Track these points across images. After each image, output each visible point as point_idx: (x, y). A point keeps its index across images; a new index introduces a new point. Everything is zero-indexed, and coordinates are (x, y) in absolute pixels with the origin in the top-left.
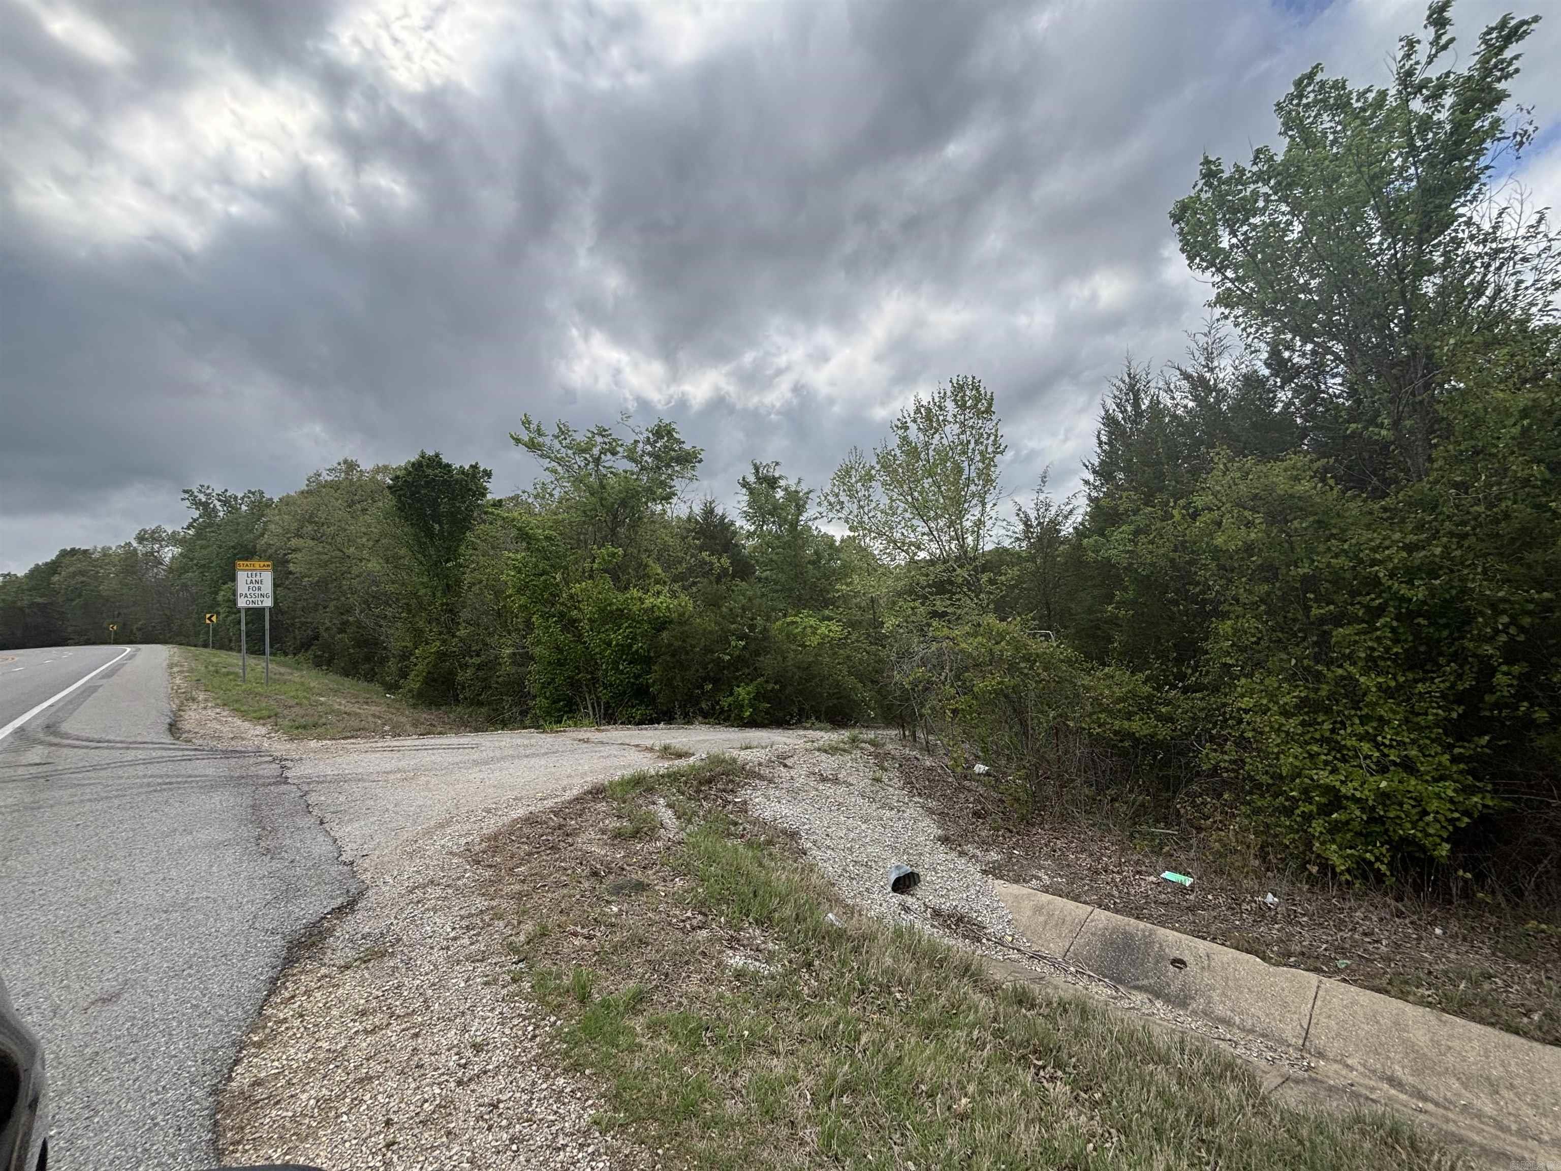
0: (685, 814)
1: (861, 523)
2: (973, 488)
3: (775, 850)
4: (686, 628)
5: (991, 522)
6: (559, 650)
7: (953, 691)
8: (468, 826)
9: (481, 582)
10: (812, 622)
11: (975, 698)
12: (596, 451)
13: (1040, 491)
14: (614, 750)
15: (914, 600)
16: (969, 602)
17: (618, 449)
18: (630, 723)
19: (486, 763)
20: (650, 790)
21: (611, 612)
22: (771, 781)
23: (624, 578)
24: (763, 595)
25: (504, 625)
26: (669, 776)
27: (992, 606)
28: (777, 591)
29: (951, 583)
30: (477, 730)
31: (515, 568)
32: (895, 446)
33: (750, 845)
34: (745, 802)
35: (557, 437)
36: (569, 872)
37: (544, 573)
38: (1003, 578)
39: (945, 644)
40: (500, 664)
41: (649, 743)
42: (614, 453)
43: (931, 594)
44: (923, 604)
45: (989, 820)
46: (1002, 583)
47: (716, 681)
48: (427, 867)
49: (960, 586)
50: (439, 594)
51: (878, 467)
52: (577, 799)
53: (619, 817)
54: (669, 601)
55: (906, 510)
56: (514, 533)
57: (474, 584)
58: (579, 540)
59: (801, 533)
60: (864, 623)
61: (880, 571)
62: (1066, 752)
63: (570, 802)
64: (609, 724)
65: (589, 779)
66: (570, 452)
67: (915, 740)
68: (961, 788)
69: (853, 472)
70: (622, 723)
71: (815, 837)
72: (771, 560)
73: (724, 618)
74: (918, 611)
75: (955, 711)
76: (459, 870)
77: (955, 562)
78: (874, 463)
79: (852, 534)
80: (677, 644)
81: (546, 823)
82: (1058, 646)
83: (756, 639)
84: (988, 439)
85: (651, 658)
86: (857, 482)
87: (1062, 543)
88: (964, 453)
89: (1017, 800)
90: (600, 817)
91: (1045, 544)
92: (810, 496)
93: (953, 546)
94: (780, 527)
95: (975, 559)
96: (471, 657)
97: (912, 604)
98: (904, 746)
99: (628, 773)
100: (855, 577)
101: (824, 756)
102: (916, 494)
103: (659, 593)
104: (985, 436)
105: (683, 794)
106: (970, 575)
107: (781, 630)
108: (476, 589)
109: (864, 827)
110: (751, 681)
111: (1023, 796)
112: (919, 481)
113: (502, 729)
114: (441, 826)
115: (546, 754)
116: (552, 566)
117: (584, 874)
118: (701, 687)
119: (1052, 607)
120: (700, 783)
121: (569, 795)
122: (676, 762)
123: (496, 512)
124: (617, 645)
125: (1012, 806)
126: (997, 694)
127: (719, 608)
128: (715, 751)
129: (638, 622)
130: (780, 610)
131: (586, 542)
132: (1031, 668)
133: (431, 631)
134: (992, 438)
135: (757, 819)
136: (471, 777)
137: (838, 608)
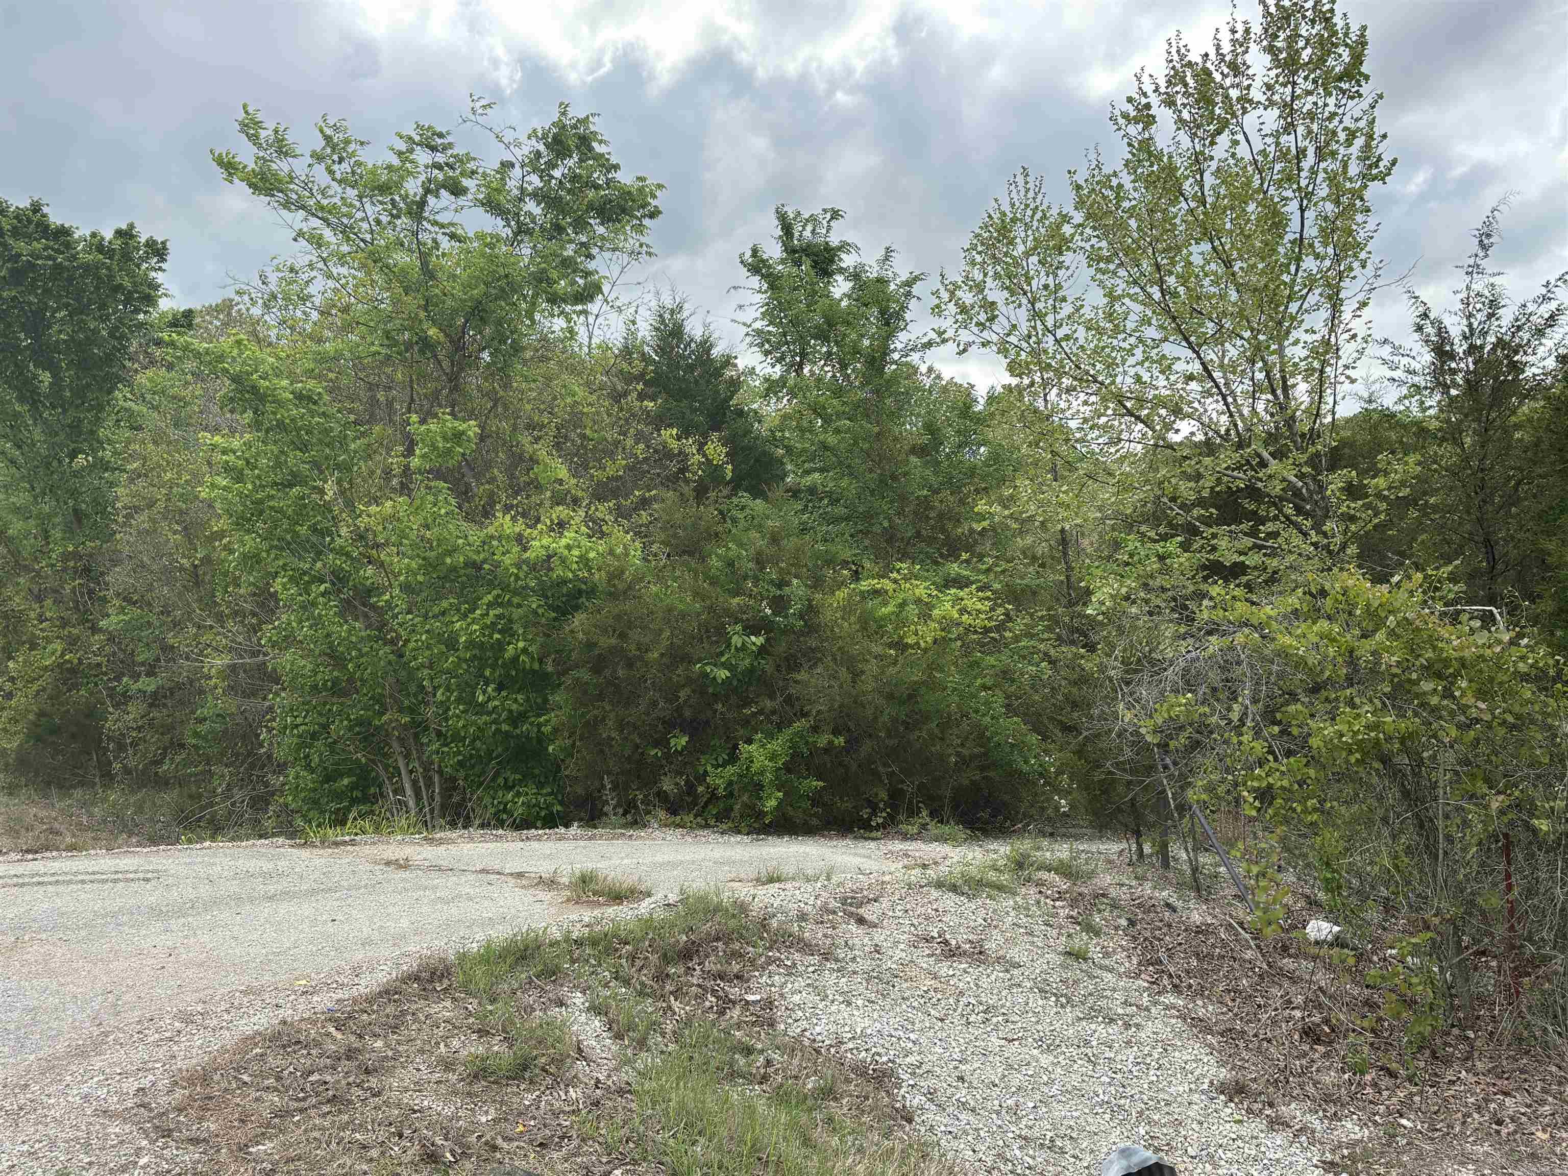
0: (631, 1027)
1: (1035, 353)
2: (1309, 264)
3: (840, 1110)
4: (628, 606)
5: (1353, 345)
6: (335, 658)
7: (1259, 747)
8: (141, 1054)
9: (151, 504)
10: (921, 590)
11: (1312, 760)
12: (413, 187)
13: (1474, 270)
14: (467, 885)
15: (1164, 538)
16: (1297, 540)
17: (466, 182)
18: (501, 824)
19: (181, 913)
20: (551, 973)
21: (454, 569)
22: (827, 956)
23: (480, 490)
24: (804, 530)
25: (210, 604)
26: (594, 943)
27: (1352, 550)
28: (836, 520)
29: (1252, 492)
30: (154, 841)
31: (227, 469)
32: (1119, 166)
33: (781, 1097)
34: (769, 1004)
35: (318, 157)
36: (374, 1153)
37: (296, 479)
38: (1381, 482)
39: (1240, 638)
40: (201, 692)
41: (545, 868)
42: (457, 190)
43: (1208, 521)
44: (1185, 547)
45: (1341, 1046)
46: (1379, 496)
47: (694, 728)
48: (53, 1144)
49: (1277, 502)
50: (57, 534)
51: (1078, 218)
52: (388, 993)
53: (482, 1033)
54: (585, 542)
55: (1145, 321)
56: (225, 387)
57: (137, 509)
58: (374, 401)
59: (894, 379)
60: (1044, 595)
61: (1083, 468)
62: (1530, 893)
63: (370, 1000)
64: (453, 825)
65: (412, 948)
66: (352, 193)
67: (1166, 865)
68: (1276, 974)
69: (1019, 231)
70: (482, 826)
71: (932, 1082)
72: (825, 447)
73: (714, 582)
74: (1175, 563)
75: (1265, 795)
76: (128, 1149)
77: (1266, 444)
78: (1069, 209)
79: (1014, 381)
80: (607, 642)
81: (318, 1044)
82: (1513, 642)
83: (787, 631)
84: (1349, 143)
85: (545, 676)
86: (1027, 254)
87: (1528, 395)
88: (1290, 178)
89: (1410, 1003)
90: (440, 1032)
91: (1486, 399)
92: (916, 289)
93: (1260, 407)
94: (844, 366)
95: (1313, 436)
96: (136, 677)
97: (1159, 548)
98: (1141, 879)
99: (501, 934)
100: (1023, 483)
101: (949, 901)
102: (1171, 281)
103: (562, 525)
104: (1342, 136)
105: (627, 982)
106: (1301, 476)
107: (847, 610)
108: (142, 520)
109: (1046, 1060)
110: (780, 727)
111: (1422, 992)
112: (1179, 249)
113: (213, 838)
114: (81, 1053)
115: (313, 892)
116: (316, 465)
117: (406, 1159)
118: (662, 742)
119: (1499, 550)
120: (666, 959)
121: (368, 984)
122: (611, 911)
123: (181, 340)
124: (471, 644)
125: (1397, 1017)
126: (1365, 754)
127: (703, 559)
128: (698, 884)
129: (515, 593)
130: (845, 564)
131: (390, 404)
132: (1448, 694)
133: (41, 619)
134: (1360, 142)
135: (798, 1039)
136: (146, 944)
137: (981, 557)
